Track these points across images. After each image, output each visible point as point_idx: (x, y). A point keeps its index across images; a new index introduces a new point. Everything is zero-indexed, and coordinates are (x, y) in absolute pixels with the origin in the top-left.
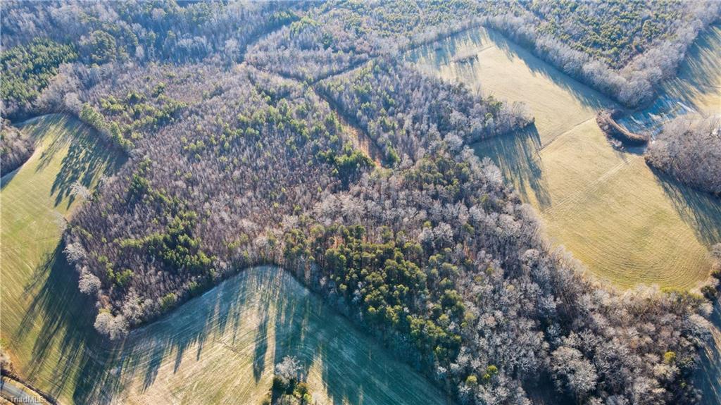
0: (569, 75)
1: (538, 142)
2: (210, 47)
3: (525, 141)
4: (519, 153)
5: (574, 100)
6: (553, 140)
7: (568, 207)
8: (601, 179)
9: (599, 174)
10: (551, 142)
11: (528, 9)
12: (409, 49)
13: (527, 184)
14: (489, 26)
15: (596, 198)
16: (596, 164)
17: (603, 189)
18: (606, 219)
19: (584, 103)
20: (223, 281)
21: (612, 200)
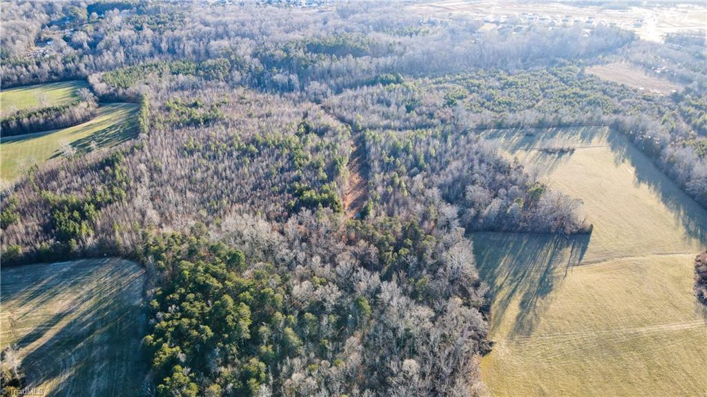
0: (693, 197)
1: (578, 257)
2: (297, 85)
3: (560, 249)
4: (539, 259)
5: (677, 224)
6: (605, 260)
7: (557, 347)
8: (643, 330)
9: (645, 322)
10: (599, 262)
11: (688, 122)
12: (494, 128)
13: (518, 298)
14: (616, 128)
15: (614, 352)
16: (650, 308)
17: (635, 343)
18: (607, 385)
19: (690, 234)
20: (82, 258)
21: (641, 364)
